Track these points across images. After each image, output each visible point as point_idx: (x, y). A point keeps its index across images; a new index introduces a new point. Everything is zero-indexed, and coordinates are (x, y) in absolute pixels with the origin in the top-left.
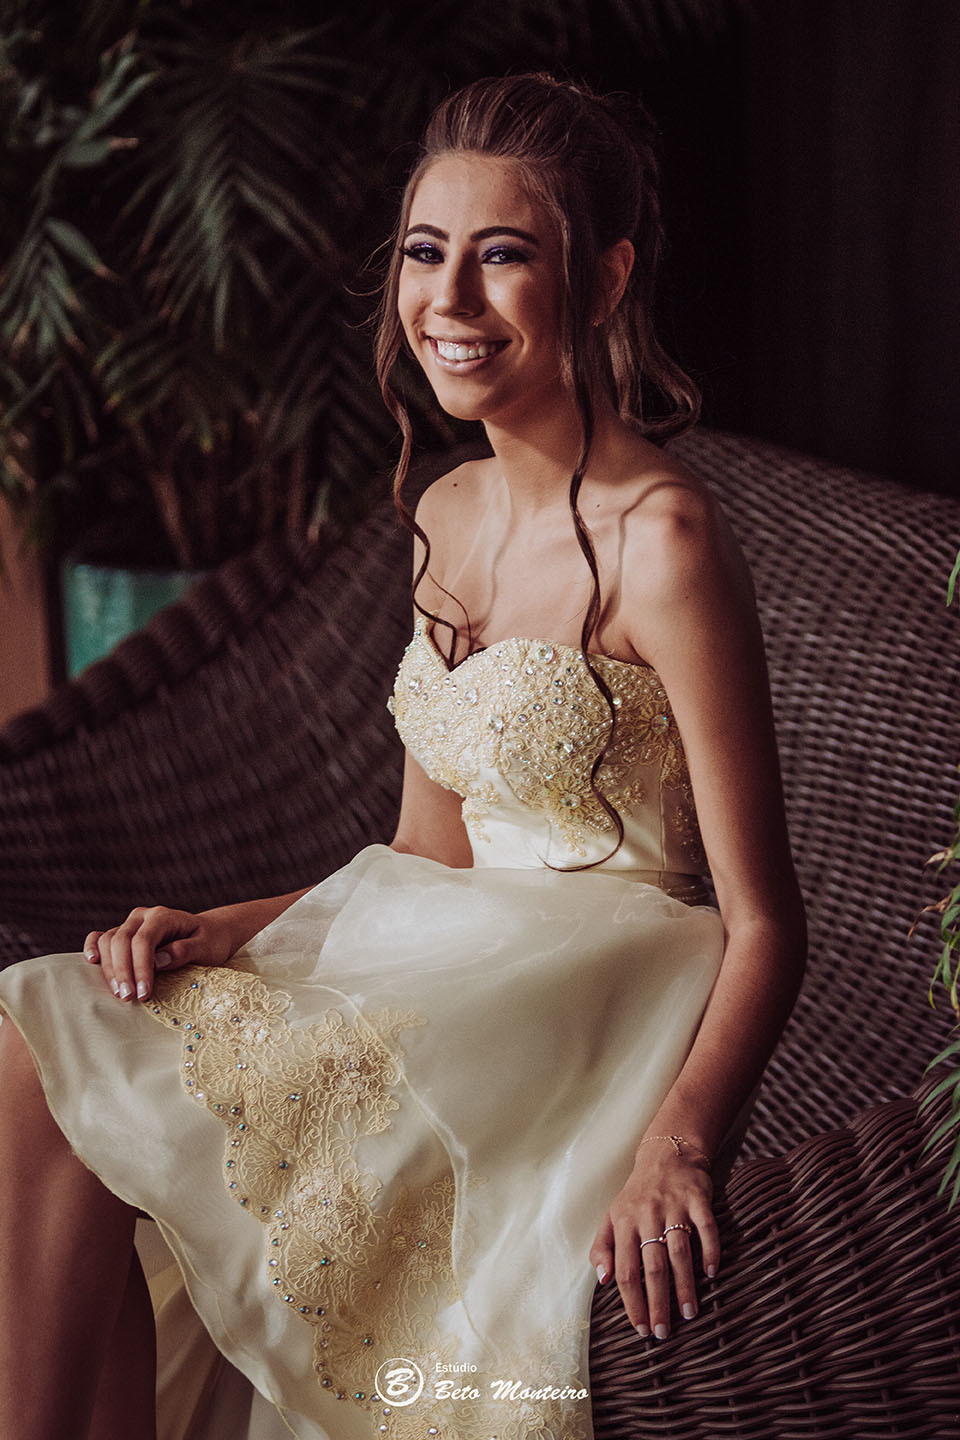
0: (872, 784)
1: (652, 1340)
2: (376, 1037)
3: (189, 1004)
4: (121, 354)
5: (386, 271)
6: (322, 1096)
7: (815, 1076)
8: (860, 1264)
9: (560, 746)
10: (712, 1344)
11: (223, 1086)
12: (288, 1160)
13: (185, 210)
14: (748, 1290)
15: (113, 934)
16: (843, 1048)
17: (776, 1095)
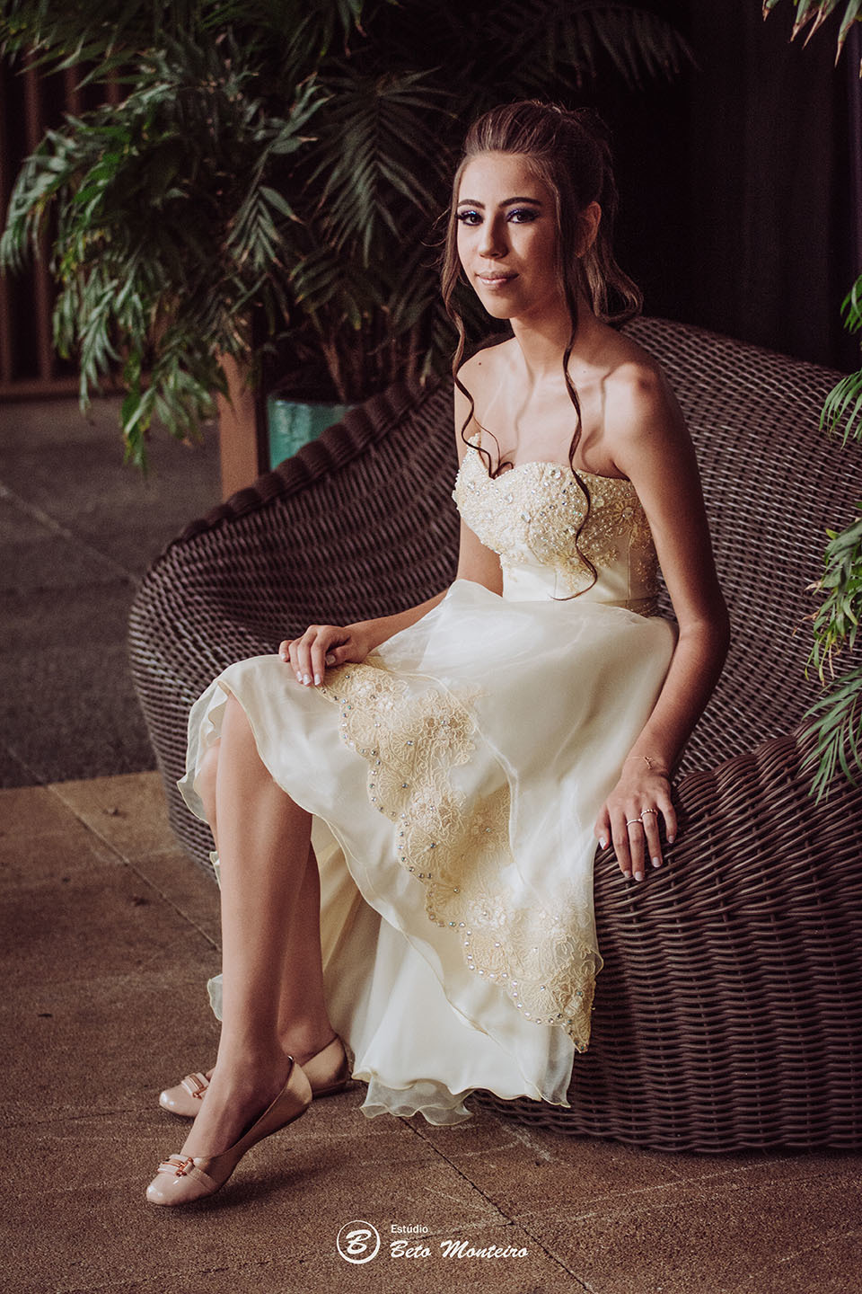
0: (768, 541)
1: (632, 882)
2: (459, 704)
3: (344, 687)
4: (305, 270)
5: (446, 230)
6: (427, 742)
7: (730, 721)
8: (759, 837)
9: (566, 531)
10: (667, 886)
11: (366, 738)
12: (408, 782)
13: (345, 182)
14: (690, 852)
15: (298, 644)
16: (748, 703)
17: (706, 732)
